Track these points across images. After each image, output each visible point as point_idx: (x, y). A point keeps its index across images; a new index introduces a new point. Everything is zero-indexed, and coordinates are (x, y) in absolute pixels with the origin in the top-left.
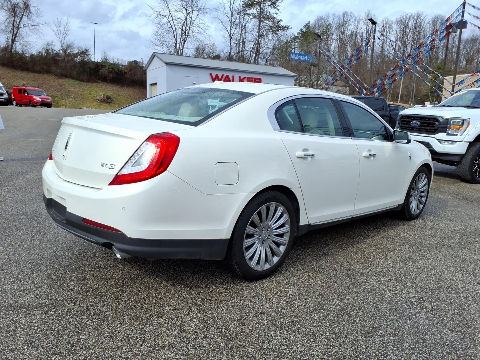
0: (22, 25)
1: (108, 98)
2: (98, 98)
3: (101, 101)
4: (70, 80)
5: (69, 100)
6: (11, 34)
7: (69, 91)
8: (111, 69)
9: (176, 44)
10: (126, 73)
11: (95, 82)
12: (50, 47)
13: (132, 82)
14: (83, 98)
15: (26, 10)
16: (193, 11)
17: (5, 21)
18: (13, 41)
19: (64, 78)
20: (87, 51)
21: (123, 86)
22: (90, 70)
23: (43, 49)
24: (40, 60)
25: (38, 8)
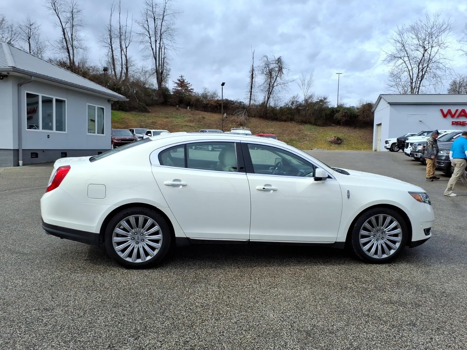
0: (275, 84)
1: (338, 139)
2: (330, 140)
3: (331, 142)
4: (309, 125)
5: (304, 143)
6: (268, 92)
7: (306, 135)
8: (345, 113)
9: (412, 83)
10: (359, 115)
11: (330, 125)
12: (295, 99)
13: (365, 124)
14: (316, 141)
15: (280, 72)
16: (432, 47)
17: (264, 83)
18: (268, 98)
19: (304, 124)
20: (325, 99)
21: (355, 127)
22: (326, 116)
23: (290, 101)
24: (286, 111)
25: (289, 69)
